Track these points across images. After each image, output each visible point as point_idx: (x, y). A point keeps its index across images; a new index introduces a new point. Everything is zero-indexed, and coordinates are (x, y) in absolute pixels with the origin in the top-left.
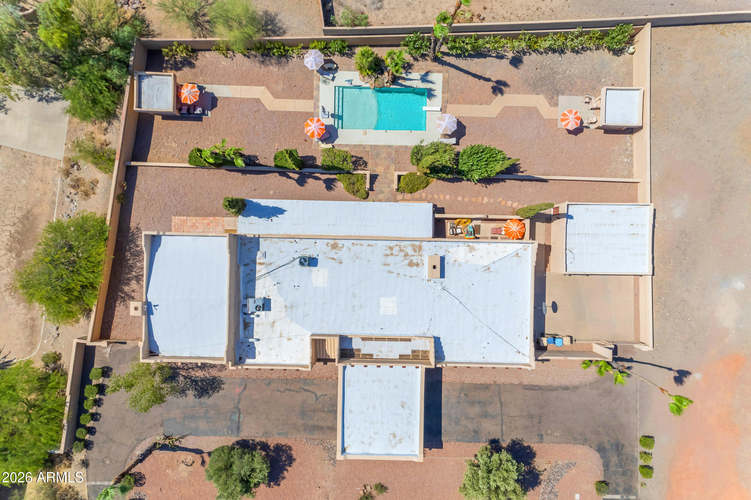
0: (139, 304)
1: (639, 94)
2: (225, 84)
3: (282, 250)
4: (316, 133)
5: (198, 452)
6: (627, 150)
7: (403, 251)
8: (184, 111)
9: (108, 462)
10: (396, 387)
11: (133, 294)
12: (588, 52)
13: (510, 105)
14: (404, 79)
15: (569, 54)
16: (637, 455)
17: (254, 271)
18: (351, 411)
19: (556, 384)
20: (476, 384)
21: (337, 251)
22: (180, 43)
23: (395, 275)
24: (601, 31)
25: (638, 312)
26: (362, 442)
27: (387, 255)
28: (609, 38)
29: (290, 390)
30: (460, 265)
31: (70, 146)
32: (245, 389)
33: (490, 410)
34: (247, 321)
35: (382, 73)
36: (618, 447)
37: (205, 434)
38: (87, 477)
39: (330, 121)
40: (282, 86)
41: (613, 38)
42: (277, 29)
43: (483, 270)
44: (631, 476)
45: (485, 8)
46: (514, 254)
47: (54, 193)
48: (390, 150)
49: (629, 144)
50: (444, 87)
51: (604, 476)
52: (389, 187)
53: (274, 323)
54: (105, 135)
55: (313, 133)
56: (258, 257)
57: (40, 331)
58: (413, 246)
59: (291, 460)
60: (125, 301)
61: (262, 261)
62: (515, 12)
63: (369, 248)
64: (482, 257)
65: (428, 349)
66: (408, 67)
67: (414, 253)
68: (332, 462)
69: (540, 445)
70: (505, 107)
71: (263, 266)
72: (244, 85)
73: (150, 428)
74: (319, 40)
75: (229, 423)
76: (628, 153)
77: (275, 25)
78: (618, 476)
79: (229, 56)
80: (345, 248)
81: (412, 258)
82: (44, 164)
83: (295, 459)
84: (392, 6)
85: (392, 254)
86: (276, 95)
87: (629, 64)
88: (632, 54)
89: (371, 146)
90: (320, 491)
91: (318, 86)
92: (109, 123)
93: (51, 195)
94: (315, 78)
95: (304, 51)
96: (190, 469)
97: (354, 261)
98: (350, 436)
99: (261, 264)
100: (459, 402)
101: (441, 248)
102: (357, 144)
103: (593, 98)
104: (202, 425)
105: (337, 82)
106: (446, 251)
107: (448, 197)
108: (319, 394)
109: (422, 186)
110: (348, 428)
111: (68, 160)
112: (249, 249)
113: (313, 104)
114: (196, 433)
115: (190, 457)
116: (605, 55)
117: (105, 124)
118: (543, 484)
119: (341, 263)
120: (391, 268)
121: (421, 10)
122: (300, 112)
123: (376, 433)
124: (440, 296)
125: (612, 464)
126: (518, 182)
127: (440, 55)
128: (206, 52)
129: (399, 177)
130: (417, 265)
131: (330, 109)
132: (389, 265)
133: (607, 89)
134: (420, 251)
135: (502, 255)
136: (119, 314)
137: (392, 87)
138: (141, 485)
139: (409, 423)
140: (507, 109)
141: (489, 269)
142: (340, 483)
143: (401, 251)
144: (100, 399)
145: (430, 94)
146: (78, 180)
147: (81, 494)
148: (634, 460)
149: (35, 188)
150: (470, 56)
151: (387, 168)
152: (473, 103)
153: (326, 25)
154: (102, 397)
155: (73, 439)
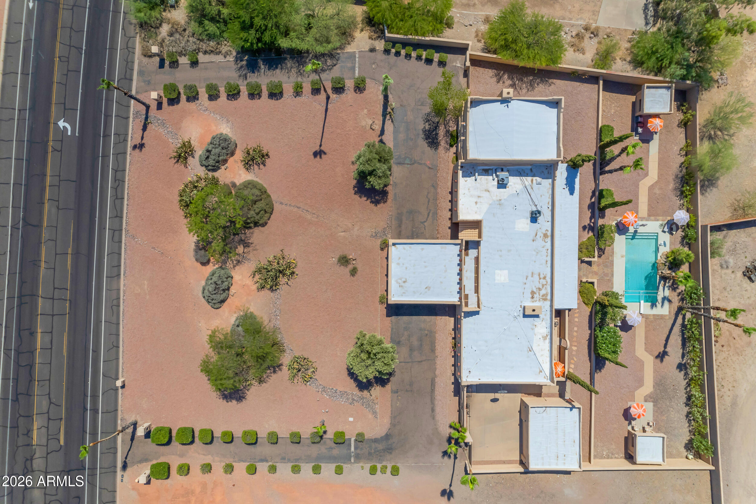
0: (511, 95)
1: (660, 461)
2: (659, 149)
3: (543, 196)
4: (626, 220)
5: (382, 132)
6: (612, 454)
7: (543, 287)
8: (640, 119)
9: (373, 66)
10: (441, 282)
11: (501, 82)
12: (688, 425)
13: (645, 366)
14: (665, 285)
15: (687, 409)
16: (384, 463)
17: (527, 175)
18: (422, 249)
19: (436, 403)
20: (435, 343)
21: (542, 238)
22: (694, 116)
23: (525, 281)
24: (707, 433)
25: (492, 464)
26: (400, 258)
27: (539, 275)
28: (701, 440)
29: (429, 202)
30: (532, 329)
31: (608, 30)
32: (429, 168)
33: (416, 353)
34: (490, 172)
35: (670, 269)
36: (389, 449)
37: (395, 139)
38: (362, 51)
39: (631, 229)
40: (658, 193)
41: (701, 443)
42: (705, 188)
43: (530, 346)
44: (368, 459)
45: (723, 346)
46: (541, 369)
47: (571, 19)
48: (610, 275)
49: (617, 456)
50: (658, 315)
51: (368, 439)
52: (584, 275)
53: (488, 191)
54: (620, 59)
55: (627, 218)
56: (538, 178)
57: (466, 11)
58: (547, 294)
59: (376, 203)
60: (496, 76)
61: (534, 182)
62: (720, 369)
63: (544, 262)
64: (539, 345)
65: (469, 306)
66: (674, 287)
67: (541, 295)
68: (374, 234)
69: (390, 391)
70: (643, 362)
71: (530, 182)
72: (659, 164)
73: (400, 97)
74: (697, 221)
75: (403, 156)
76: (610, 455)
77: (708, 187)
78: (368, 449)
79: (681, 152)
80: (545, 244)
81: (538, 294)
82: (593, 11)
83: (377, 205)
84: (723, 276)
85: (540, 279)
86: (651, 188)
87: (679, 456)
88: (687, 458)
89: (613, 261)
90: (350, 225)
91: (658, 220)
92: (630, 62)
93: (570, 16)
94: (664, 218)
95: (686, 209)
96: (368, 128)
97: (535, 251)
98: (404, 249)
99: (532, 181)
100: (421, 330)
101: (545, 315)
102: (615, 250)
103: (652, 428)
104: (402, 136)
105: (661, 235)
106: (543, 319)
107: (576, 320)
108: (426, 224)
109: (586, 300)
110: (410, 247)
111: (597, 29)
112: (543, 172)
113: (644, 216)
114: (396, 132)
115: (378, 127)
116: (686, 437)
117: (629, 59)
118: (359, 393)
119: (533, 241)
120: (530, 277)
121: (720, 297)
122: (638, 207)
123: (406, 268)
124: (510, 314)
125: (377, 445)
126: (589, 371)
127: (683, 312)
128: (684, 135)
129: (592, 283)
130: (533, 298)
131: (641, 230)
132: (532, 276)
133: (663, 438)
134: (543, 299)
135: (540, 360)
136: (486, 72)
137: (658, 276)
138: (355, 91)
139: (414, 292)
140: (641, 363)
141: (530, 351)
142: (357, 241)
143: (543, 286)
144: (421, 60)
145: (653, 305)
146: (583, 38)
147: (349, 46)
148: (380, 461)
149: (575, 5)
150: (683, 334)
151: (596, 273)
152: (646, 337)
153: (711, 227)
154: (423, 61)
155: (394, 42)
